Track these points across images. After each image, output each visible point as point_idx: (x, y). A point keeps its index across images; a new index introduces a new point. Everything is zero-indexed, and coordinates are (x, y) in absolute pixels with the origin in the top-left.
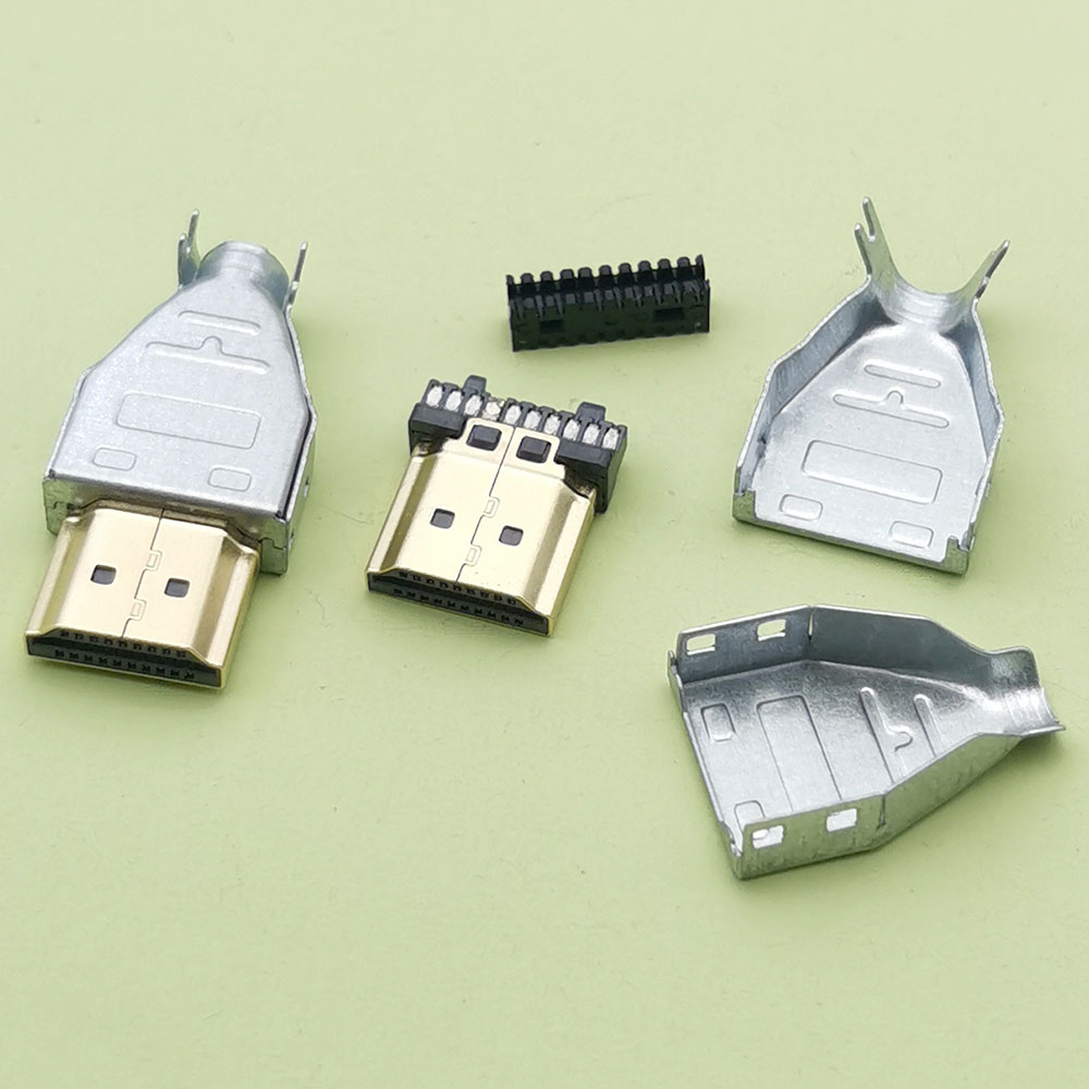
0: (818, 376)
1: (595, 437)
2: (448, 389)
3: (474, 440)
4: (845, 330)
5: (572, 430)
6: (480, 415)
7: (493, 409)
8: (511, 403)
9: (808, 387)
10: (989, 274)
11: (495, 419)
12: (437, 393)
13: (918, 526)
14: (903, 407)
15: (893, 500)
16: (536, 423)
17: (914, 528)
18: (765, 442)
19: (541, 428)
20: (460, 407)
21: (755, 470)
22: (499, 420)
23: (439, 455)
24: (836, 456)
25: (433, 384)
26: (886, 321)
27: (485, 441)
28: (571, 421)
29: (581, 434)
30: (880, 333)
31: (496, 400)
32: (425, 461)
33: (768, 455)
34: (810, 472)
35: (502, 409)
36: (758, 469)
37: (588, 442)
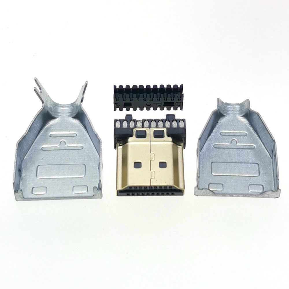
0: (34, 143)
1: (176, 125)
2: (121, 121)
3: (138, 136)
4: (39, 125)
5: (168, 124)
6: (135, 127)
7: (139, 124)
8: (144, 121)
9: (32, 147)
10: (83, 93)
11: (141, 127)
12: (118, 123)
13: (82, 186)
14: (66, 146)
15: (71, 179)
16: (155, 125)
17: (80, 187)
18: (21, 171)
19: (157, 126)
20: (128, 126)
21: (20, 182)
22: (143, 127)
23: (128, 144)
24: (47, 169)
25: (116, 121)
26: (53, 118)
27: (142, 135)
28: (166, 121)
29: (171, 124)
30: (52, 122)
31: (139, 121)
32: (123, 147)
33: (23, 175)
34: (39, 177)
35: (142, 123)
36: (21, 181)
37: (175, 127)
